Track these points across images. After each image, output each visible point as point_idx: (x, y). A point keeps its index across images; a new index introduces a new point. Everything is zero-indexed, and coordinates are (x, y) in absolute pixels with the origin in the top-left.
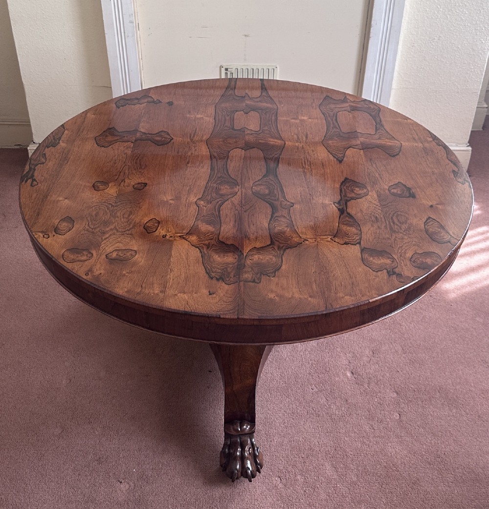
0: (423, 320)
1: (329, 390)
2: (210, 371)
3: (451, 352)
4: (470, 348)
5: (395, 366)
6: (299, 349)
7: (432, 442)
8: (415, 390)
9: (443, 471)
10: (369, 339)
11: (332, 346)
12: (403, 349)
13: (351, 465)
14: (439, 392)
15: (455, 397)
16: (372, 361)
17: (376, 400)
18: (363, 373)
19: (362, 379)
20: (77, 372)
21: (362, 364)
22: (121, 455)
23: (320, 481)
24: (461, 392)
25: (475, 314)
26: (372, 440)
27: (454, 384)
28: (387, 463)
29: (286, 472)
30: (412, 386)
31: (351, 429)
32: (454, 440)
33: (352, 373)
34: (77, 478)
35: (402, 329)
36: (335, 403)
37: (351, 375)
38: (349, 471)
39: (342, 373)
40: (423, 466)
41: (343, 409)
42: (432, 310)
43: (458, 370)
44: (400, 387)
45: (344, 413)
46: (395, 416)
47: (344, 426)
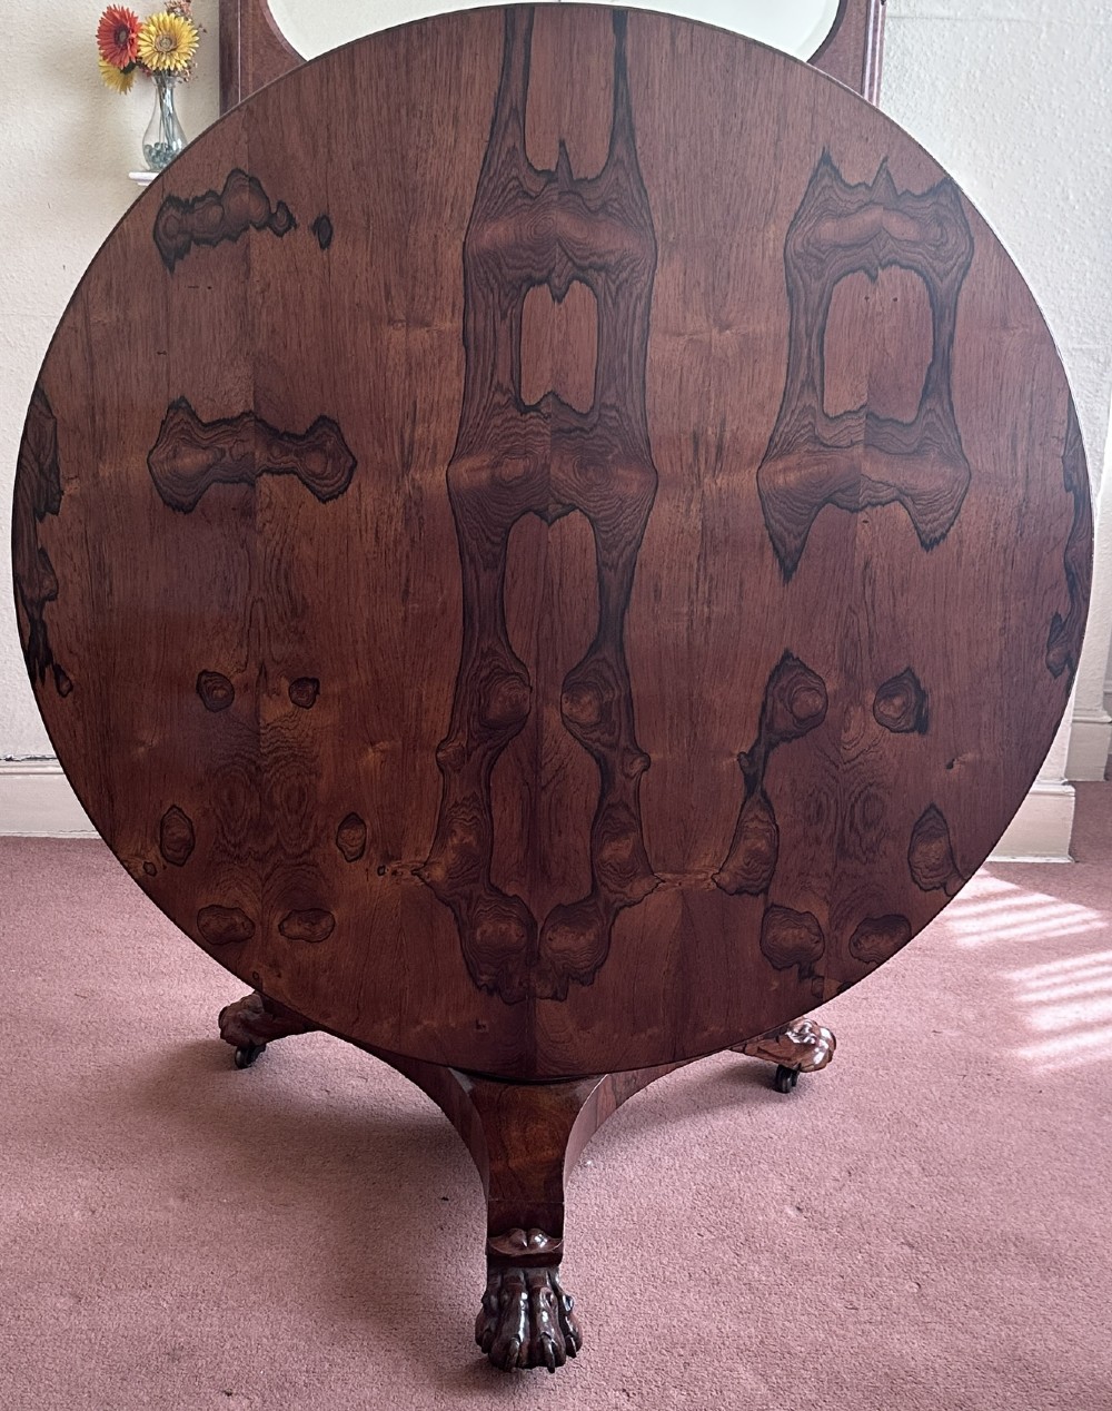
0: (971, 1118)
1: (743, 1237)
2: (444, 1199)
3: (1044, 1175)
4: (1089, 1169)
5: (906, 1197)
6: (665, 1165)
7: (1003, 1333)
8: (957, 1240)
9: (1030, 1384)
10: (838, 1148)
11: (746, 1160)
12: (923, 1169)
13: (802, 1371)
14: (1015, 1245)
15: (1054, 1254)
16: (847, 1188)
17: (859, 1257)
18: (827, 1207)
19: (823, 1219)
20: (111, 1197)
21: (823, 1193)
22: (228, 1346)
23: (727, 1400)
24: (1070, 1245)
25: (1099, 1110)
26: (851, 1327)
27: (1053, 1232)
28: (890, 1369)
29: (640, 1382)
30: (948, 1234)
31: (799, 1308)
32: (1055, 1330)
33: (798, 1209)
34: (119, 1385)
35: (920, 1132)
36: (758, 1262)
37: (798, 1213)
38: (797, 1382)
39: (775, 1208)
40: (981, 1375)
41: (778, 1271)
42: (991, 1099)
43: (1062, 1208)
44: (917, 1235)
45: (781, 1279)
46: (907, 1287)
47: (783, 1302)
